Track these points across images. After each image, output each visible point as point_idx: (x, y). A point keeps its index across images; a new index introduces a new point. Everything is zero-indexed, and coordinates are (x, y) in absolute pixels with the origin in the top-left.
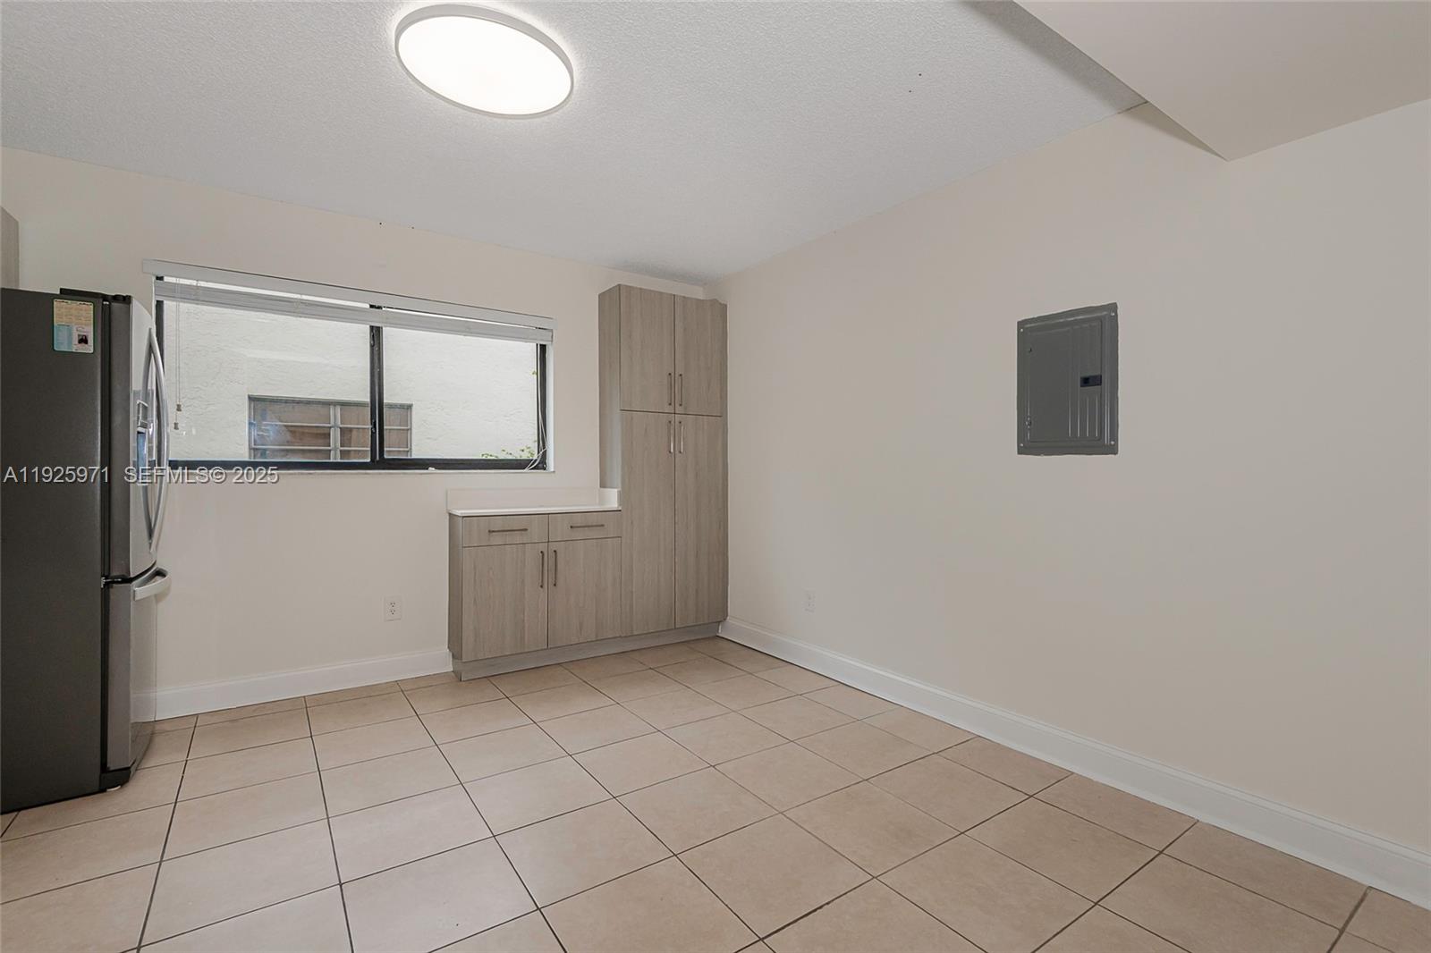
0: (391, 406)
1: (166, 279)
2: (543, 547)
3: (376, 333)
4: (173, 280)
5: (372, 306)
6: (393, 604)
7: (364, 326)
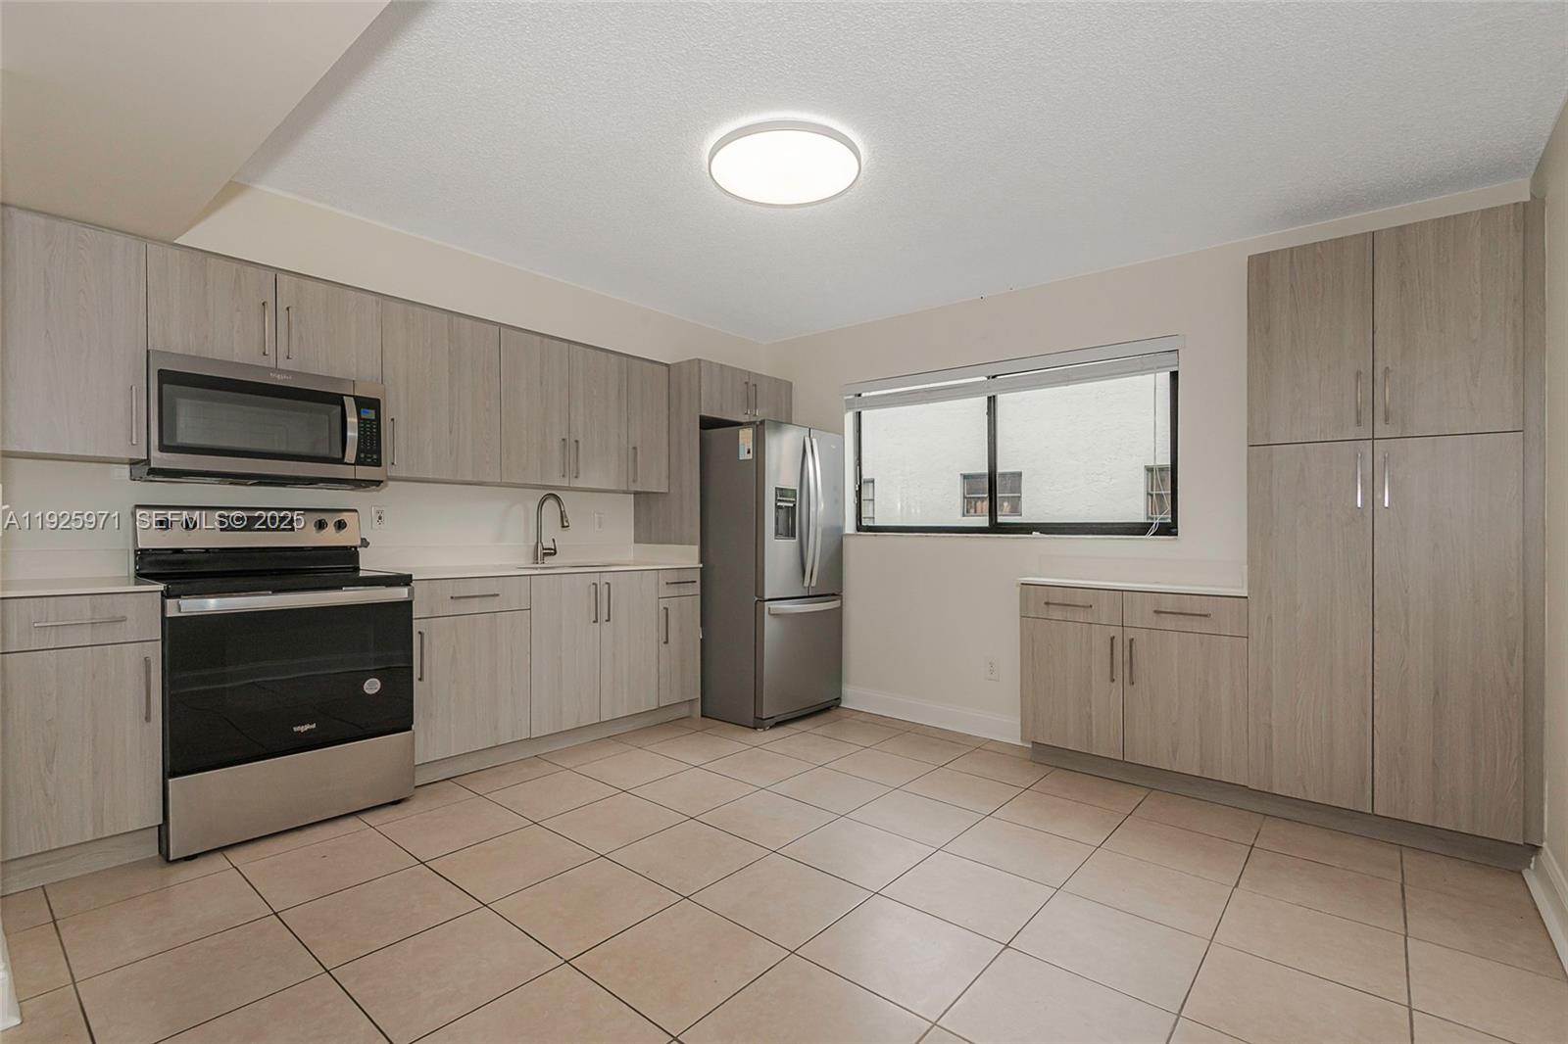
0: (1003, 475)
1: (863, 395)
2: (1116, 632)
3: (992, 400)
4: (868, 394)
5: (989, 378)
6: (991, 664)
7: (982, 398)
